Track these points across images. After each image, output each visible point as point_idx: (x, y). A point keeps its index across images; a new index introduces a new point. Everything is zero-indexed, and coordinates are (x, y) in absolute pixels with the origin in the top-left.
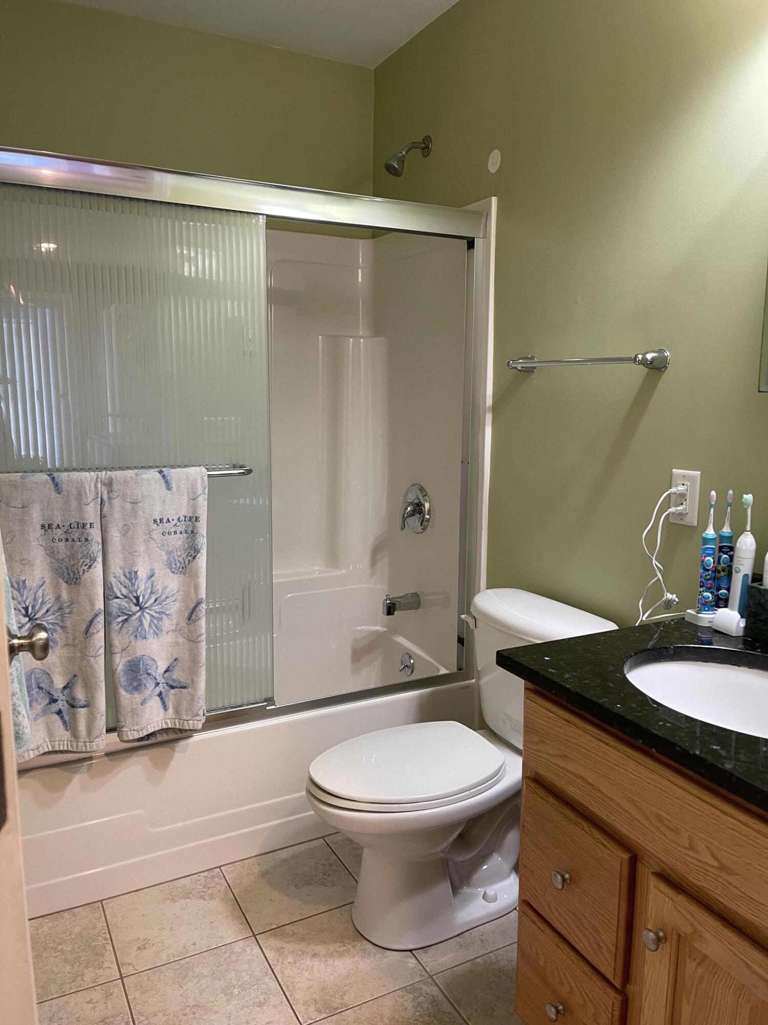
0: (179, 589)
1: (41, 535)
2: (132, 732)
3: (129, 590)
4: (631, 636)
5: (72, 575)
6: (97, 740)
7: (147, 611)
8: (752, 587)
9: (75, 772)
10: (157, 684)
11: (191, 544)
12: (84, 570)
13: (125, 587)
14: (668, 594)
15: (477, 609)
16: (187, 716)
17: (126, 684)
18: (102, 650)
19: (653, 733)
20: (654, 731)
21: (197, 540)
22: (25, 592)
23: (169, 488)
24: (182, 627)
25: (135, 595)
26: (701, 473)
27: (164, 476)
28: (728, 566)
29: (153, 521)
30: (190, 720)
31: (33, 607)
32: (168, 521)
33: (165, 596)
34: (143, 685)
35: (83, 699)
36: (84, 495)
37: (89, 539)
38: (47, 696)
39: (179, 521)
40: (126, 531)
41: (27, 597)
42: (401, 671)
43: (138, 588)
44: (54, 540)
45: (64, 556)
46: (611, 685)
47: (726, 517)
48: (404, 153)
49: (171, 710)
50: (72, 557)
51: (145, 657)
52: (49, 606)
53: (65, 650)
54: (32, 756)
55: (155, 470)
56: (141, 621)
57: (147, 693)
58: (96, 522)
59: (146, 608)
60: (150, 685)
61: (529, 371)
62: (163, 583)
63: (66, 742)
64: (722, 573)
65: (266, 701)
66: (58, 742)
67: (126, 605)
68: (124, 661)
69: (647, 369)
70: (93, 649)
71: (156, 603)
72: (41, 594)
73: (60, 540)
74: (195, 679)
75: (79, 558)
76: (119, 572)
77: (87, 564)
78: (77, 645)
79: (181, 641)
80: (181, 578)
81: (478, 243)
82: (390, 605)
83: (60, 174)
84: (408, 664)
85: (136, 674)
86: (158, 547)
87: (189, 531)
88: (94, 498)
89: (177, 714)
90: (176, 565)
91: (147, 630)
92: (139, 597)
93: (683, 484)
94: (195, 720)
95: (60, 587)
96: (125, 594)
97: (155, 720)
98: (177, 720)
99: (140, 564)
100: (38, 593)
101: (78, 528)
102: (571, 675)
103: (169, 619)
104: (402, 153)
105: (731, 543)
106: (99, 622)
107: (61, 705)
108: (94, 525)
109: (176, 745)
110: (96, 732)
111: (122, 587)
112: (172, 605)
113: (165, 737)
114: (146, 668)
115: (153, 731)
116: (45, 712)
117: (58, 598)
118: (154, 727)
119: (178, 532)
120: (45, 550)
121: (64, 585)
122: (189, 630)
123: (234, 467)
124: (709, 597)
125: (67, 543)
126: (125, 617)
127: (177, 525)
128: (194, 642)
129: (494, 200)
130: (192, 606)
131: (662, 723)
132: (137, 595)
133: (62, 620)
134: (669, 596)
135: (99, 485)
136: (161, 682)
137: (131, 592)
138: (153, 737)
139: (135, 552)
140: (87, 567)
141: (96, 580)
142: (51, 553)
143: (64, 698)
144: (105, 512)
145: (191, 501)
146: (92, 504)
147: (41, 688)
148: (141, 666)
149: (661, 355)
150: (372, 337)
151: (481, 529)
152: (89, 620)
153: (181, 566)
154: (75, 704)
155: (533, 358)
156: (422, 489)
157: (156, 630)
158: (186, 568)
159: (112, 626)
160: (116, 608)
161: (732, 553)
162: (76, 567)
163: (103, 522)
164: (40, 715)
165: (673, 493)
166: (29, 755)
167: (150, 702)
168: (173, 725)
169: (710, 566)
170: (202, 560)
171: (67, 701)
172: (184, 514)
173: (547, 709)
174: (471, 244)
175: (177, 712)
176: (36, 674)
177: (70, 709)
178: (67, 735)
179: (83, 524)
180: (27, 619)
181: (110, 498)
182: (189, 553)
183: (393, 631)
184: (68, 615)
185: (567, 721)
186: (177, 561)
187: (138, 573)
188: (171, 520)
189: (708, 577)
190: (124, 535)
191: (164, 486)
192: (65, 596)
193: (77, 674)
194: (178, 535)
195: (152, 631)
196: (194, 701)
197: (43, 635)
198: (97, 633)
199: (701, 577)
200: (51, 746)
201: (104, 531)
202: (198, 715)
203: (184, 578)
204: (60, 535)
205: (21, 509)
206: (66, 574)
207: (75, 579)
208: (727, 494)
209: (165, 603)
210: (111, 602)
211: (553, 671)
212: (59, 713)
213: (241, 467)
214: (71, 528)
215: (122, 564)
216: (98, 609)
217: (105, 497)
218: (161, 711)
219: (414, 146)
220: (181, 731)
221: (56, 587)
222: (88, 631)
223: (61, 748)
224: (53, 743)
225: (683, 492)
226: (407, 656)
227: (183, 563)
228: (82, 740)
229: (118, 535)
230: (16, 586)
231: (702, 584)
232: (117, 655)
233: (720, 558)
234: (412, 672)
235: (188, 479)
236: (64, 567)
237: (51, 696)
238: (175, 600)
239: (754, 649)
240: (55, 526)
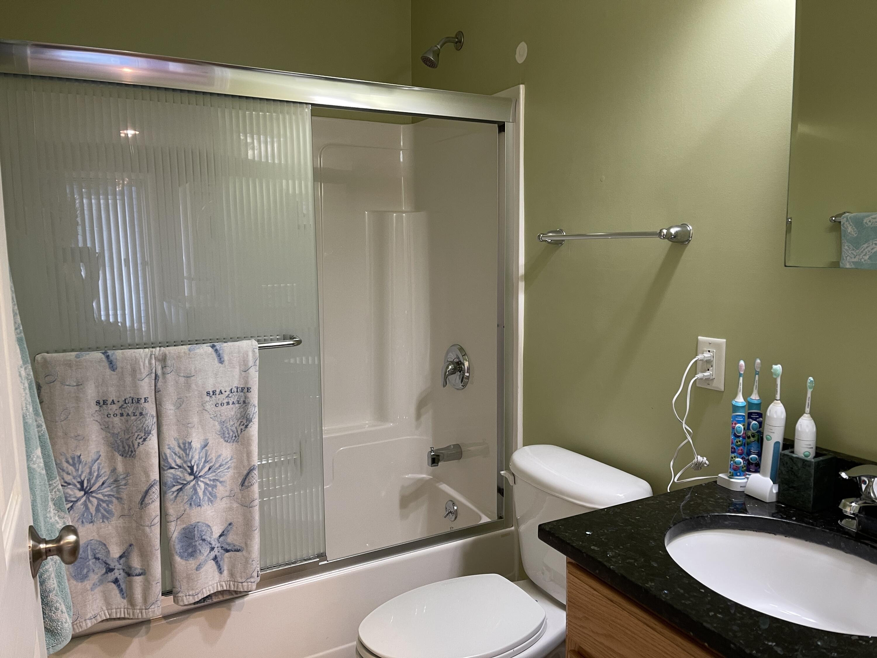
0: (232, 457)
1: (96, 411)
2: (188, 597)
3: (183, 460)
4: (667, 505)
5: (127, 448)
6: (153, 607)
7: (201, 479)
8: (784, 455)
9: (133, 636)
10: (212, 549)
11: (243, 414)
12: (139, 443)
13: (179, 457)
14: (699, 457)
15: (515, 466)
16: (241, 578)
17: (181, 551)
18: (158, 519)
19: (704, 627)
20: (705, 624)
21: (248, 410)
22: (80, 467)
23: (221, 361)
24: (235, 493)
25: (189, 465)
26: (726, 341)
27: (216, 351)
28: (758, 432)
29: (206, 394)
30: (244, 582)
31: (88, 481)
32: (221, 392)
33: (219, 464)
34: (198, 551)
35: (139, 567)
36: (138, 371)
37: (144, 413)
38: (103, 566)
39: (231, 392)
40: (180, 404)
41: (82, 472)
42: (445, 517)
43: (192, 457)
44: (109, 416)
45: (119, 431)
46: (656, 565)
47: (754, 385)
48: (439, 47)
49: (226, 573)
50: (127, 431)
51: (200, 524)
52: (104, 479)
53: (121, 520)
54: (89, 625)
55: (209, 344)
56: (195, 489)
57: (202, 558)
58: (151, 396)
59: (200, 476)
60: (205, 550)
61: (558, 243)
62: (216, 452)
63: (122, 610)
64: (752, 439)
65: (318, 556)
66: (115, 610)
67: (181, 475)
68: (179, 528)
69: (671, 243)
70: (148, 520)
71: (210, 471)
72: (97, 467)
73: (115, 415)
74: (249, 543)
75: (134, 431)
76: (174, 444)
77: (142, 437)
78: (133, 515)
79: (235, 506)
80: (234, 446)
81: (509, 127)
82: (434, 457)
83: (140, 72)
84: (452, 510)
85: (191, 541)
86: (211, 418)
87: (241, 401)
88: (148, 374)
89: (232, 576)
90: (229, 434)
91: (201, 498)
92: (193, 466)
93: (709, 351)
94: (250, 582)
95: (115, 460)
96: (179, 465)
97: (210, 583)
98: (231, 582)
99: (194, 435)
100: (94, 467)
101: (133, 403)
102: (614, 553)
103: (223, 485)
104: (437, 47)
105: (760, 410)
106: (154, 492)
107: (118, 574)
108: (149, 400)
109: (232, 604)
110: (152, 599)
111: (177, 458)
112: (227, 472)
113: (221, 598)
114: (200, 535)
115: (208, 594)
116: (101, 582)
117: (114, 470)
118: (209, 591)
119: (231, 403)
120: (101, 425)
121: (119, 458)
122: (242, 495)
123: (285, 339)
124: (741, 463)
125: (122, 418)
126: (180, 487)
127: (230, 396)
128: (247, 507)
129: (522, 88)
130: (245, 472)
131: (713, 613)
132: (191, 465)
133: (118, 492)
134: (700, 459)
135: (153, 361)
136: (216, 546)
137: (185, 462)
138: (209, 599)
139: (189, 424)
140: (142, 440)
141: (150, 452)
142: (106, 427)
143: (120, 567)
144: (159, 387)
145: (243, 373)
146: (147, 380)
147: (97, 559)
148: (196, 532)
149: (684, 229)
150: (414, 212)
151: (517, 387)
152: (144, 491)
153: (234, 435)
154: (130, 572)
155: (561, 231)
156: (461, 349)
157: (211, 497)
158: (238, 436)
159: (167, 495)
160: (171, 478)
161: (761, 419)
162: (131, 440)
163: (157, 396)
164: (97, 584)
165: (700, 360)
166: (86, 625)
167: (205, 567)
168: (228, 587)
169: (740, 433)
170: (254, 428)
171: (124, 570)
172: (237, 386)
173: (590, 587)
174: (502, 127)
175: (232, 574)
176: (92, 545)
177: (126, 578)
178: (124, 603)
179: (138, 399)
180: (83, 493)
181: (164, 374)
182: (241, 422)
183: (438, 479)
184: (123, 487)
185: (612, 601)
186: (229, 430)
187: (192, 444)
188: (223, 392)
189: (739, 443)
190: (178, 408)
191: (216, 359)
192: (120, 468)
193: (133, 543)
194: (231, 406)
195: (206, 498)
196: (248, 563)
197: (72, 538)
198: (152, 503)
199: (732, 443)
200: (109, 614)
201: (158, 404)
202: (252, 577)
203: (237, 446)
204: (115, 410)
205: (75, 387)
206: (121, 448)
207: (130, 452)
208: (755, 362)
209: (219, 471)
210: (166, 472)
211: (596, 548)
212: (116, 581)
213: (291, 338)
214: (125, 403)
215: (176, 435)
216: (152, 480)
217: (159, 372)
218: (217, 573)
219: (448, 40)
220: (236, 592)
221: (111, 459)
222: (143, 502)
223: (118, 616)
224: (110, 611)
225: (710, 358)
226: (451, 503)
227: (235, 431)
228: (138, 607)
229: (172, 407)
230: (71, 461)
231: (733, 450)
232: (172, 523)
233: (749, 424)
234: (456, 518)
235: (239, 352)
236: (119, 441)
237: (107, 566)
238: (229, 468)
239: (789, 517)
240: (109, 402)
